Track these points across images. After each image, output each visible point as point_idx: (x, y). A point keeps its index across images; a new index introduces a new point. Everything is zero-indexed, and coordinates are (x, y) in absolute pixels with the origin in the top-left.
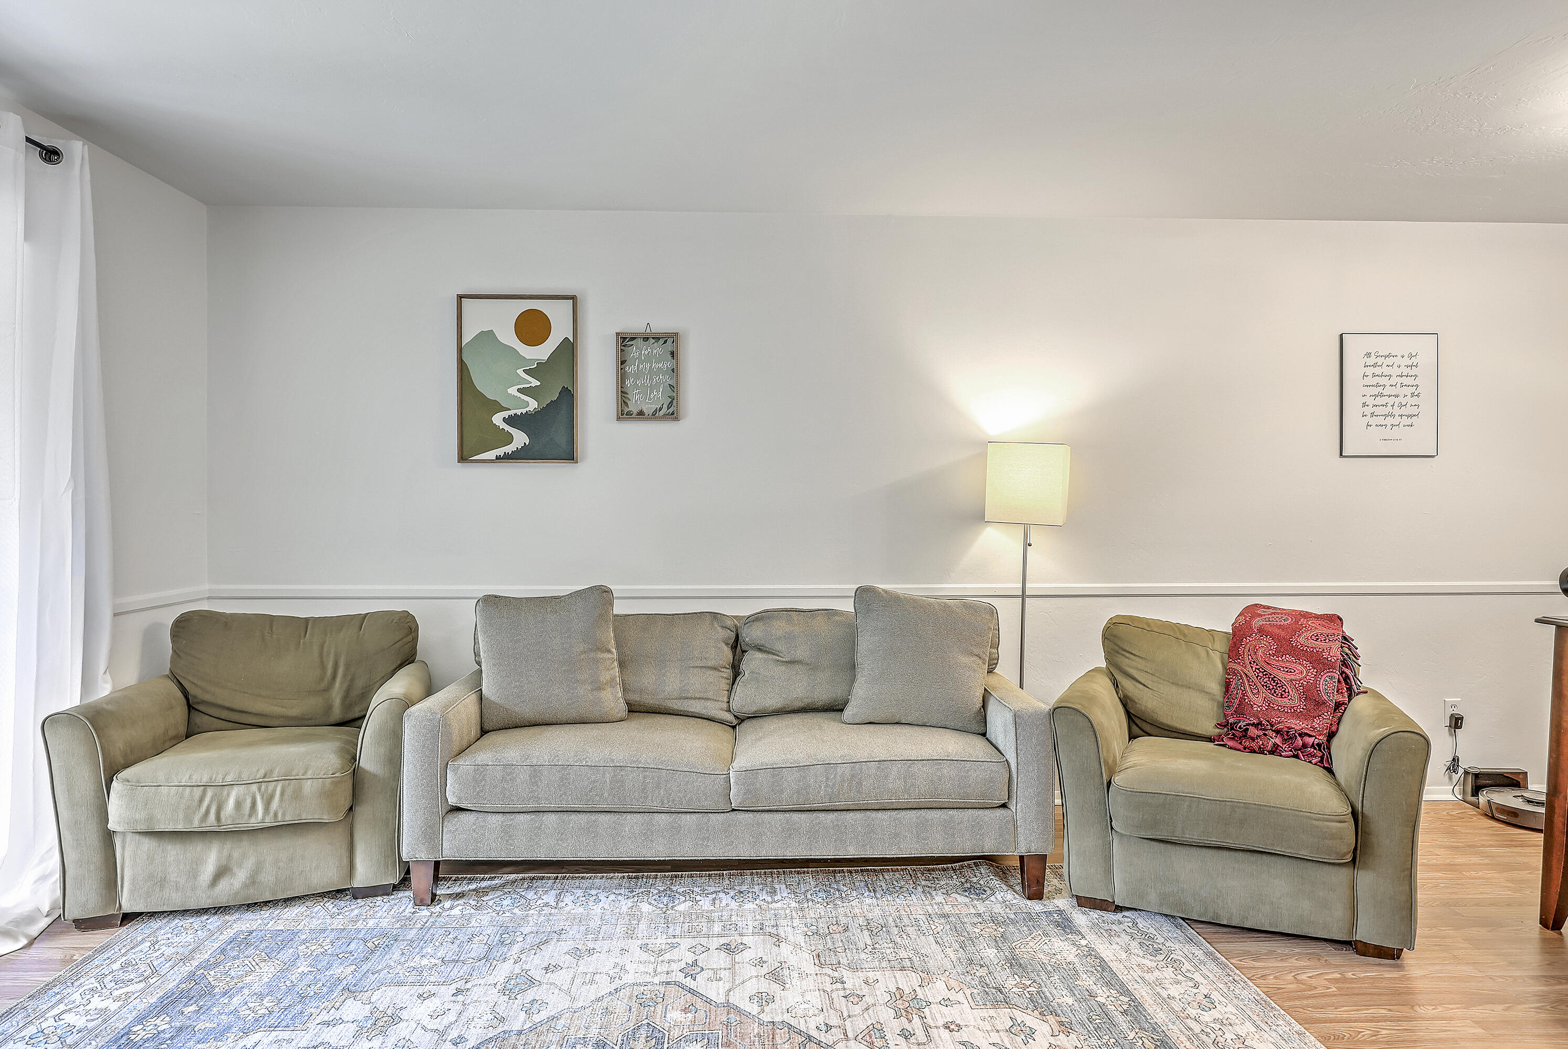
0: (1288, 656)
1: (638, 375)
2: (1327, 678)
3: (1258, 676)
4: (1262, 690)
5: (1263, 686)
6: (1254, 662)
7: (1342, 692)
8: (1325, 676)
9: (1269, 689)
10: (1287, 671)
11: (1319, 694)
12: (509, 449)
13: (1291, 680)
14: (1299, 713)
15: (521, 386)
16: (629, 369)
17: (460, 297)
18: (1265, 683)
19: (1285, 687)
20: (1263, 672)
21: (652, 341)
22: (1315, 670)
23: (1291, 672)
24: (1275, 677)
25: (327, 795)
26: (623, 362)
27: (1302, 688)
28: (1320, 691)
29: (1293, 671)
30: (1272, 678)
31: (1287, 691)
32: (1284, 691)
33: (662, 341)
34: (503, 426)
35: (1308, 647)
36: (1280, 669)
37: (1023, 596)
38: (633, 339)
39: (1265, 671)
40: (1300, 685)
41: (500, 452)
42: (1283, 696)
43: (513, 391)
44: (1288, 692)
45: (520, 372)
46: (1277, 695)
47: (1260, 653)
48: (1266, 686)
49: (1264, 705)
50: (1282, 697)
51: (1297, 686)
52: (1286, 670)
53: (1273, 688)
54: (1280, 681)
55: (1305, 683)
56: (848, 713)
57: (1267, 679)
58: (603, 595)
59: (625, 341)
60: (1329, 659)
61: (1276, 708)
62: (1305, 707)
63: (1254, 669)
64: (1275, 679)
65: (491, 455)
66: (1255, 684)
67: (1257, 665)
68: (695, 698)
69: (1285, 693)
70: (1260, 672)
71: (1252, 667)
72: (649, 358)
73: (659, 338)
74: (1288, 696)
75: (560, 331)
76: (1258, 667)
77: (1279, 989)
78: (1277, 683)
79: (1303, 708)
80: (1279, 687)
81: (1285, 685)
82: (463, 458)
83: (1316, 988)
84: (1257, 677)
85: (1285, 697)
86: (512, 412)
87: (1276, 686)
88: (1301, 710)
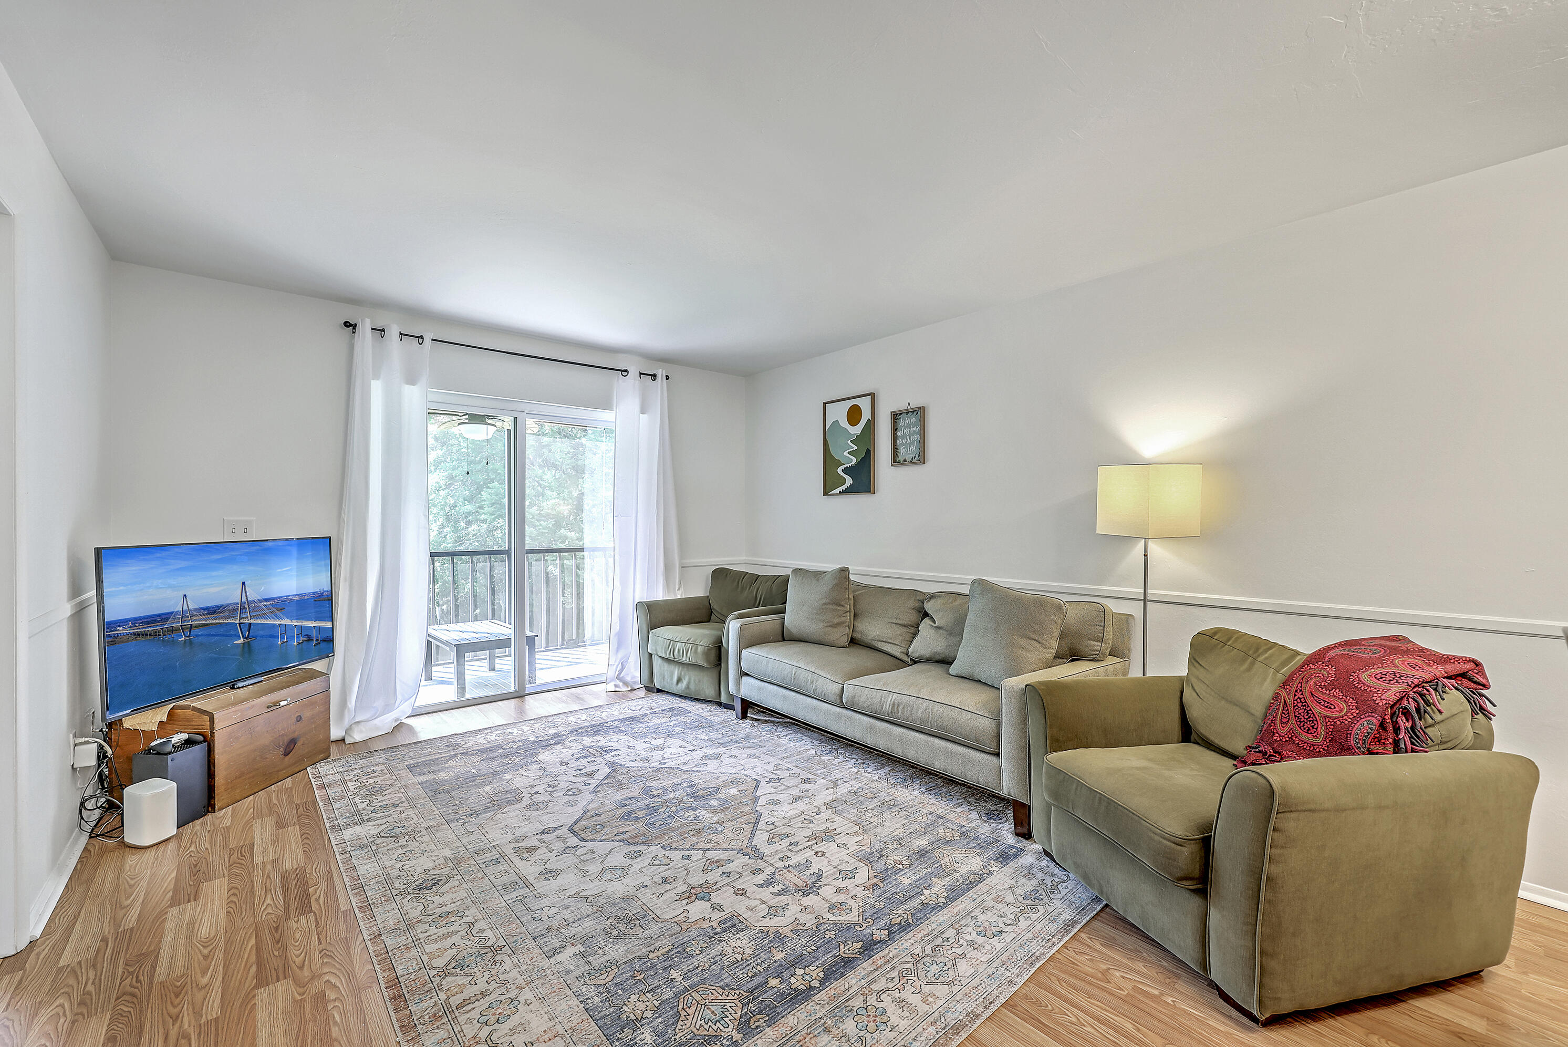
0: (1337, 690)
1: (903, 437)
2: (1365, 723)
3: (1297, 705)
4: (1293, 721)
5: (1295, 716)
6: (1301, 691)
7: (1384, 743)
8: (1364, 720)
9: (1300, 721)
10: (1327, 707)
11: (1347, 737)
12: (844, 487)
13: (1326, 717)
14: (1317, 752)
15: (849, 451)
16: (899, 433)
17: (825, 404)
18: (1299, 714)
19: (1316, 723)
20: (1303, 703)
21: (910, 413)
22: (1357, 711)
23: (1330, 708)
24: (1310, 710)
25: (706, 654)
26: (896, 430)
27: (1332, 727)
28: (1350, 734)
29: (1333, 707)
30: (1308, 711)
31: (1316, 727)
32: (1313, 727)
33: (915, 413)
34: (842, 474)
35: (1364, 684)
36: (1320, 703)
37: (1145, 600)
38: (901, 414)
39: (1306, 702)
40: (1332, 723)
41: (840, 489)
42: (1309, 732)
43: (846, 453)
44: (1317, 729)
45: (849, 442)
46: (1305, 729)
47: (1312, 683)
48: (1298, 717)
49: (1286, 736)
50: (1307, 733)
51: (1329, 723)
52: (1326, 705)
53: (1304, 721)
54: (1314, 715)
55: (1338, 723)
56: (953, 669)
57: (1302, 711)
58: (845, 571)
59: (896, 416)
60: (1377, 702)
61: (1297, 742)
62: (1326, 748)
63: (1296, 697)
64: (1310, 712)
65: (836, 491)
66: (1288, 713)
67: (1302, 694)
68: (885, 642)
69: (1313, 728)
70: (1301, 702)
71: (1295, 695)
72: (909, 426)
73: (914, 411)
74: (1315, 732)
75: (866, 415)
76: (1302, 696)
77: (1073, 963)
78: (1310, 717)
79: (1324, 749)
80: (1310, 721)
81: (1316, 720)
82: (826, 493)
83: (1109, 982)
84: (1294, 707)
85: (1311, 733)
86: (845, 466)
87: (1307, 719)
88: (1321, 750)
